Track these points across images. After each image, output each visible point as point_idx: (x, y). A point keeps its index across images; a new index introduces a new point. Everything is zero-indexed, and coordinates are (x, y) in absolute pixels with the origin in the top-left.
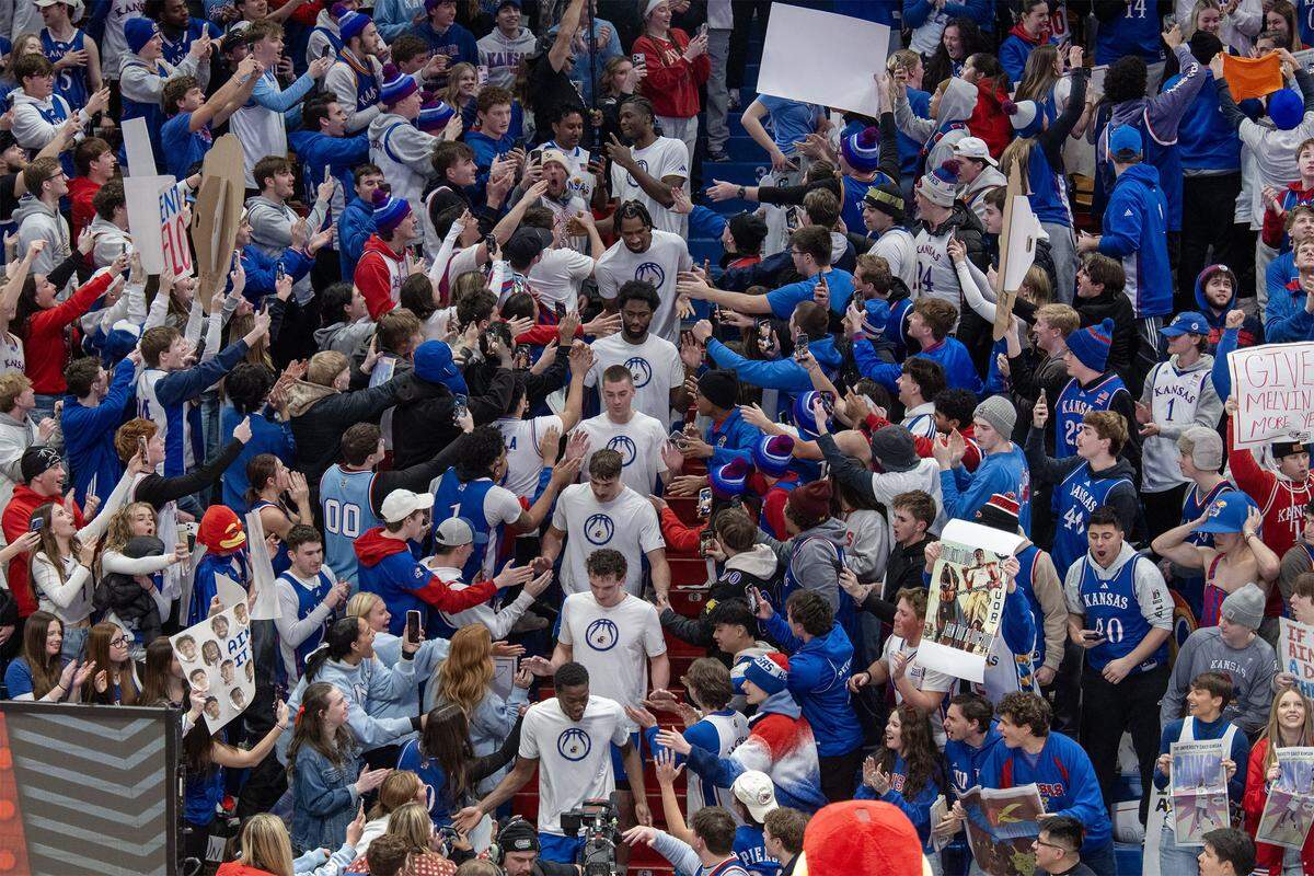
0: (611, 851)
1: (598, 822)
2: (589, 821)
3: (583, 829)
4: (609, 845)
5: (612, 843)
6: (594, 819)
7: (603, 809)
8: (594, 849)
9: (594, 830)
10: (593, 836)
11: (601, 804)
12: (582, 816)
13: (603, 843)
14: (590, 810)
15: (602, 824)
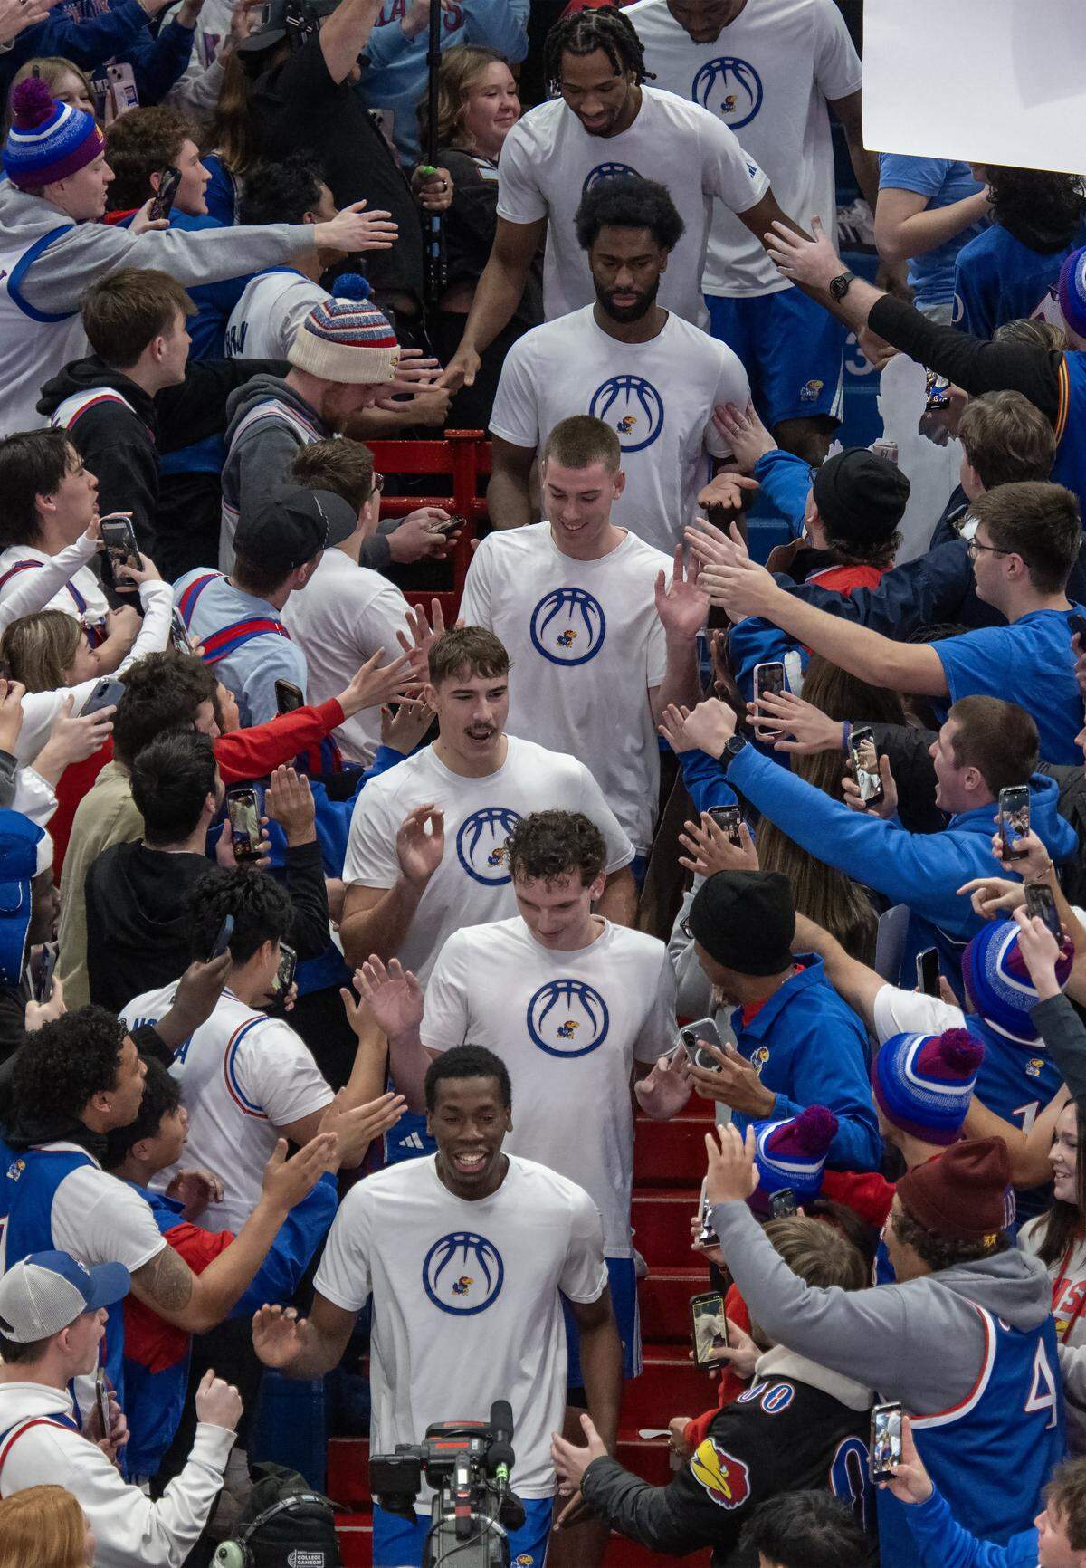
0: (494, 1545)
1: (462, 1476)
2: (441, 1475)
3: (426, 1492)
4: (490, 1534)
5: (497, 1526)
6: (451, 1469)
7: (475, 1443)
8: (452, 1542)
9: (454, 1496)
10: (451, 1511)
11: (471, 1433)
12: (422, 1463)
13: (475, 1526)
14: (440, 1447)
15: (472, 1482)
